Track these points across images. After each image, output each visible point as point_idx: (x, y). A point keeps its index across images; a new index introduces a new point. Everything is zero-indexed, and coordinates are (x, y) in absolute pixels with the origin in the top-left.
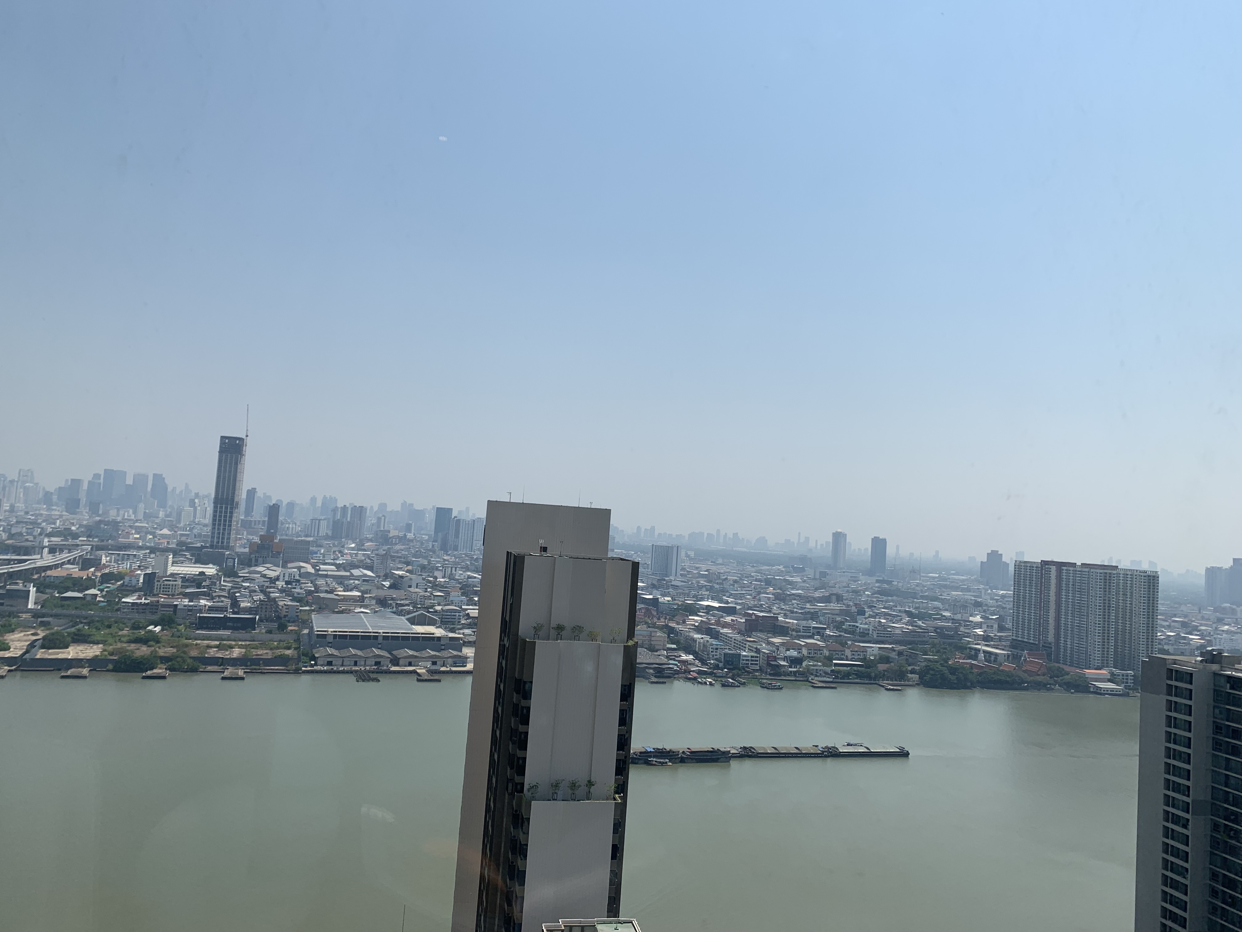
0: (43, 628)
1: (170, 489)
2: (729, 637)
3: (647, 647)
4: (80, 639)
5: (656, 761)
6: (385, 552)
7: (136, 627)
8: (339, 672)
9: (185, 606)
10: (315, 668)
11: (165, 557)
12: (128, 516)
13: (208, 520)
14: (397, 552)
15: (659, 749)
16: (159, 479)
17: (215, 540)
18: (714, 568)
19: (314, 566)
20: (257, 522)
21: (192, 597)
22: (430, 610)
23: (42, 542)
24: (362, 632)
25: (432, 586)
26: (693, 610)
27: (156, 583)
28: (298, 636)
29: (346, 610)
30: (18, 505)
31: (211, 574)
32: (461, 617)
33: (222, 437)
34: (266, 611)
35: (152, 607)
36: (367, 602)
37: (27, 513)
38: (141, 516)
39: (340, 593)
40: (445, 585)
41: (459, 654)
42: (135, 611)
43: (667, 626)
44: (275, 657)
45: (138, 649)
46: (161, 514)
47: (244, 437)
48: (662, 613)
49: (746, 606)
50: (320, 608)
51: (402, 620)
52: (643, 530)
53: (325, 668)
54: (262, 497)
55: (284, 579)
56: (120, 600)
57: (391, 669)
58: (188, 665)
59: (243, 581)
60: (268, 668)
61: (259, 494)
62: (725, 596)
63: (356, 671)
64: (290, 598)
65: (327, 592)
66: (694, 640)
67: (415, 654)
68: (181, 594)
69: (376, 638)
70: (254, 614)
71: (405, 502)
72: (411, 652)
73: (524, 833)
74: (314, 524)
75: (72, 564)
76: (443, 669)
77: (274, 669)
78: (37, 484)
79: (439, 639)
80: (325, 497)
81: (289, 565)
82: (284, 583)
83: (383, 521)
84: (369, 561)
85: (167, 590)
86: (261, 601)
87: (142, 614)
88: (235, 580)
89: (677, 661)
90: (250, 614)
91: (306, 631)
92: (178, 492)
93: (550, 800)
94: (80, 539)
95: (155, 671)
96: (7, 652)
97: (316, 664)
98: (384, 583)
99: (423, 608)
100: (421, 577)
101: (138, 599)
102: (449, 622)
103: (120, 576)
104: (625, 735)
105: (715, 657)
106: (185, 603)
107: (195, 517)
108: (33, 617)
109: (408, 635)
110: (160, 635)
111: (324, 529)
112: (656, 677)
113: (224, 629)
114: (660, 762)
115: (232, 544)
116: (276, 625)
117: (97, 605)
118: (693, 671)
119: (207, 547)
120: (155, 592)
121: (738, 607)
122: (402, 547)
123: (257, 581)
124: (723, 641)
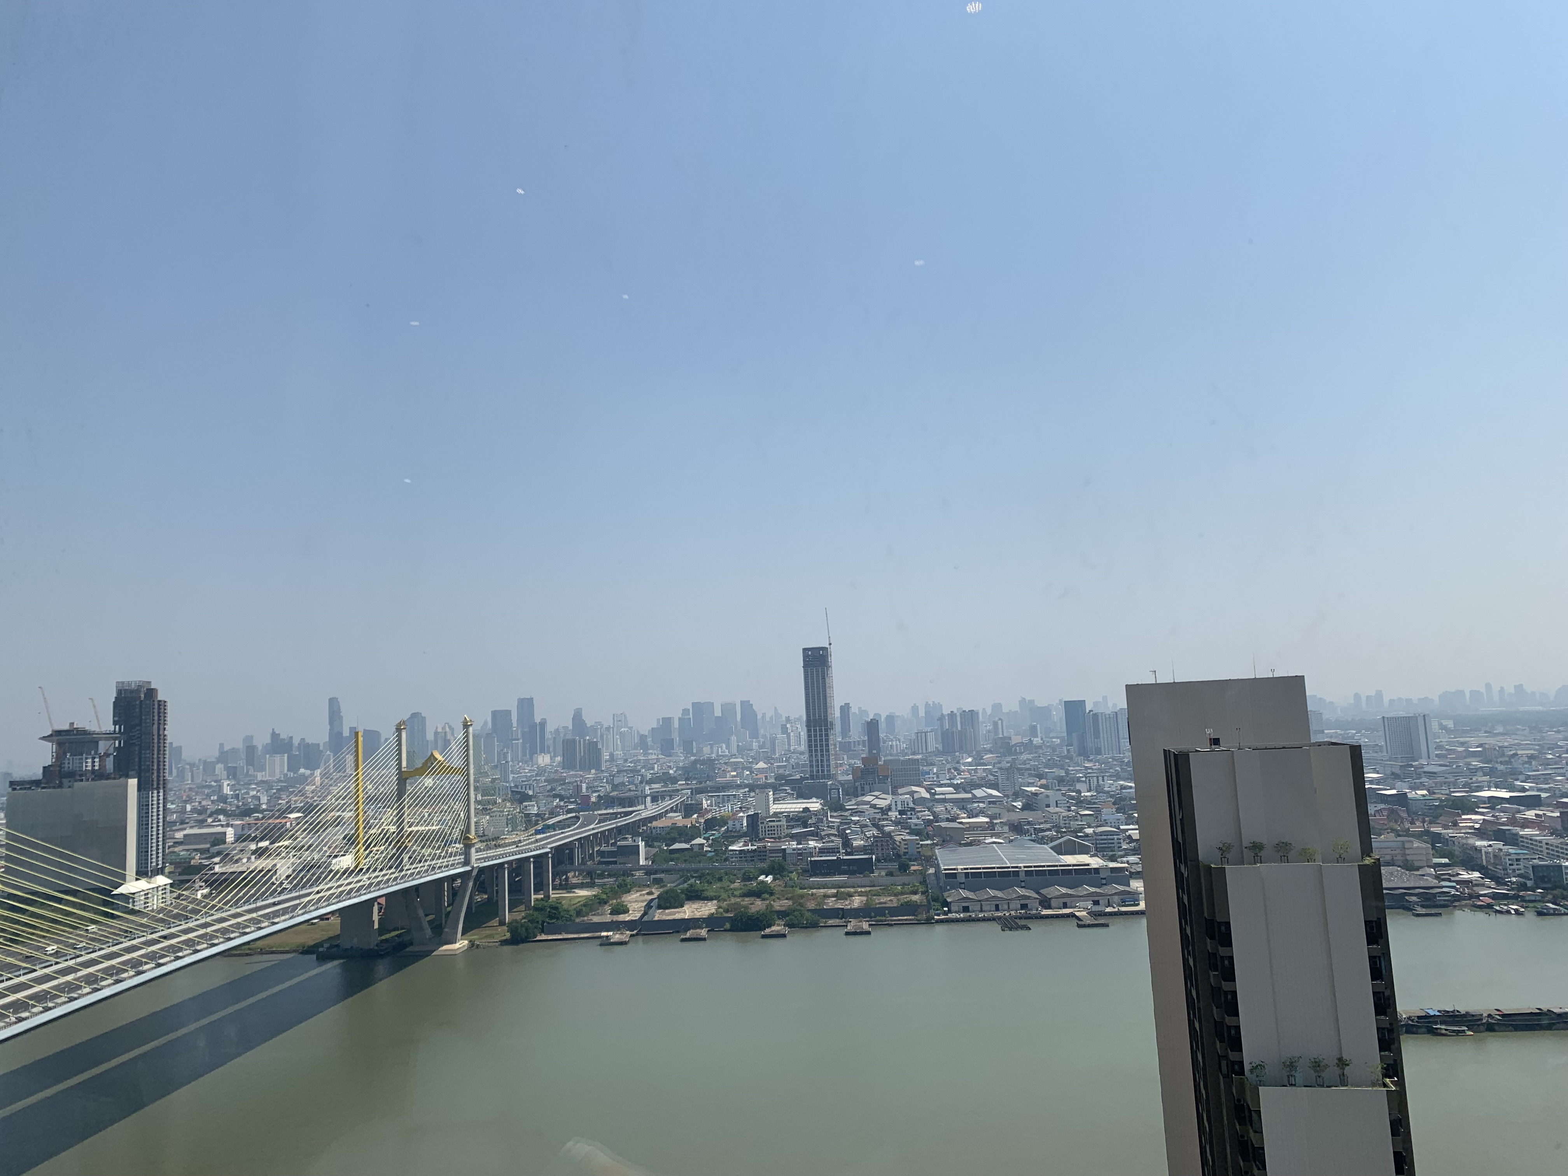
0: (656, 886)
1: (759, 717)
2: (1536, 841)
3: (1402, 864)
4: (695, 896)
5: (1446, 1030)
6: (1009, 765)
7: (747, 878)
8: (979, 920)
9: (794, 850)
10: (950, 915)
11: (765, 794)
12: (722, 752)
13: (803, 747)
14: (1024, 763)
15: (1448, 1012)
16: (746, 706)
17: (815, 769)
18: (1491, 741)
19: (928, 790)
20: (856, 743)
21: (799, 838)
22: (1079, 834)
23: (643, 790)
24: (998, 868)
25: (1076, 804)
26: (1467, 806)
27: (760, 825)
28: (924, 878)
29: (975, 840)
30: (617, 752)
31: (816, 809)
32: (1122, 841)
33: (805, 650)
34: (882, 849)
35: (760, 854)
36: (998, 829)
37: (626, 761)
38: (734, 751)
39: (963, 820)
40: (1093, 801)
41: (1127, 889)
42: (743, 859)
43: (1427, 832)
44: (902, 905)
45: (752, 904)
46: (755, 745)
47: (827, 646)
48: (1416, 813)
49: (1557, 792)
50: (944, 841)
51: (1046, 849)
52: (1364, 699)
53: (962, 915)
54: (857, 713)
55: (896, 809)
56: (727, 848)
57: (1042, 913)
58: (807, 920)
59: (851, 815)
60: (895, 918)
61: (854, 710)
62: (1517, 780)
63: (1000, 918)
64: (908, 831)
65: (948, 820)
66: (1478, 850)
67: (1070, 892)
68: (787, 836)
69: (1016, 874)
70: (869, 854)
71: (1024, 699)
72: (1064, 890)
73: (1255, 1132)
74: (919, 738)
75: (675, 812)
76: (1108, 910)
77: (899, 920)
78: (631, 728)
79: (1097, 870)
80: (927, 704)
81: (900, 791)
82: (897, 813)
83: (1000, 726)
84: (991, 777)
85: (773, 832)
86: (875, 837)
87: (751, 863)
88: (843, 814)
89: (1454, 881)
90: (865, 854)
91: (932, 871)
92: (768, 719)
93: (1286, 1086)
94: (679, 783)
95: (774, 928)
96: (627, 915)
97: (950, 911)
98: (1015, 804)
99: (1069, 831)
100: (1060, 792)
101: (744, 845)
102: (1106, 847)
103: (723, 821)
104: (1383, 993)
105: (1517, 872)
106: (794, 847)
107: (789, 745)
108: (646, 874)
109: (1056, 868)
110: (773, 885)
111: (933, 744)
112: (1423, 906)
113: (840, 874)
114: (1454, 1031)
115: (833, 772)
116: (896, 865)
117: (705, 855)
118: (1484, 895)
119: (807, 779)
120: (761, 837)
121: (1544, 795)
122: (1030, 757)
123: (867, 813)
124: (1527, 847)
